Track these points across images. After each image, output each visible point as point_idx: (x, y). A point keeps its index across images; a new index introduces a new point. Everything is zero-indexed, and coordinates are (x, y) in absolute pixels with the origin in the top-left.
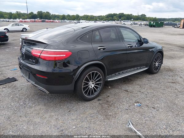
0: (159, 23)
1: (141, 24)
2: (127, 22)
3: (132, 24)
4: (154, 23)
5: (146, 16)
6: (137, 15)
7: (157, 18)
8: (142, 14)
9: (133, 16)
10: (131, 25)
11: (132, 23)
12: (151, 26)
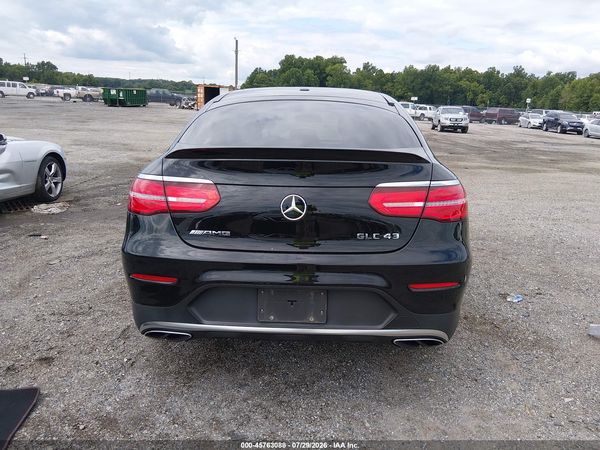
0: (135, 92)
1: (69, 95)
2: (11, 88)
3: (32, 93)
4: (118, 92)
5: (55, 68)
6: (23, 63)
7: (95, 76)
8: (40, 61)
9: (7, 64)
10: (28, 96)
11: (33, 91)
12: (112, 102)
